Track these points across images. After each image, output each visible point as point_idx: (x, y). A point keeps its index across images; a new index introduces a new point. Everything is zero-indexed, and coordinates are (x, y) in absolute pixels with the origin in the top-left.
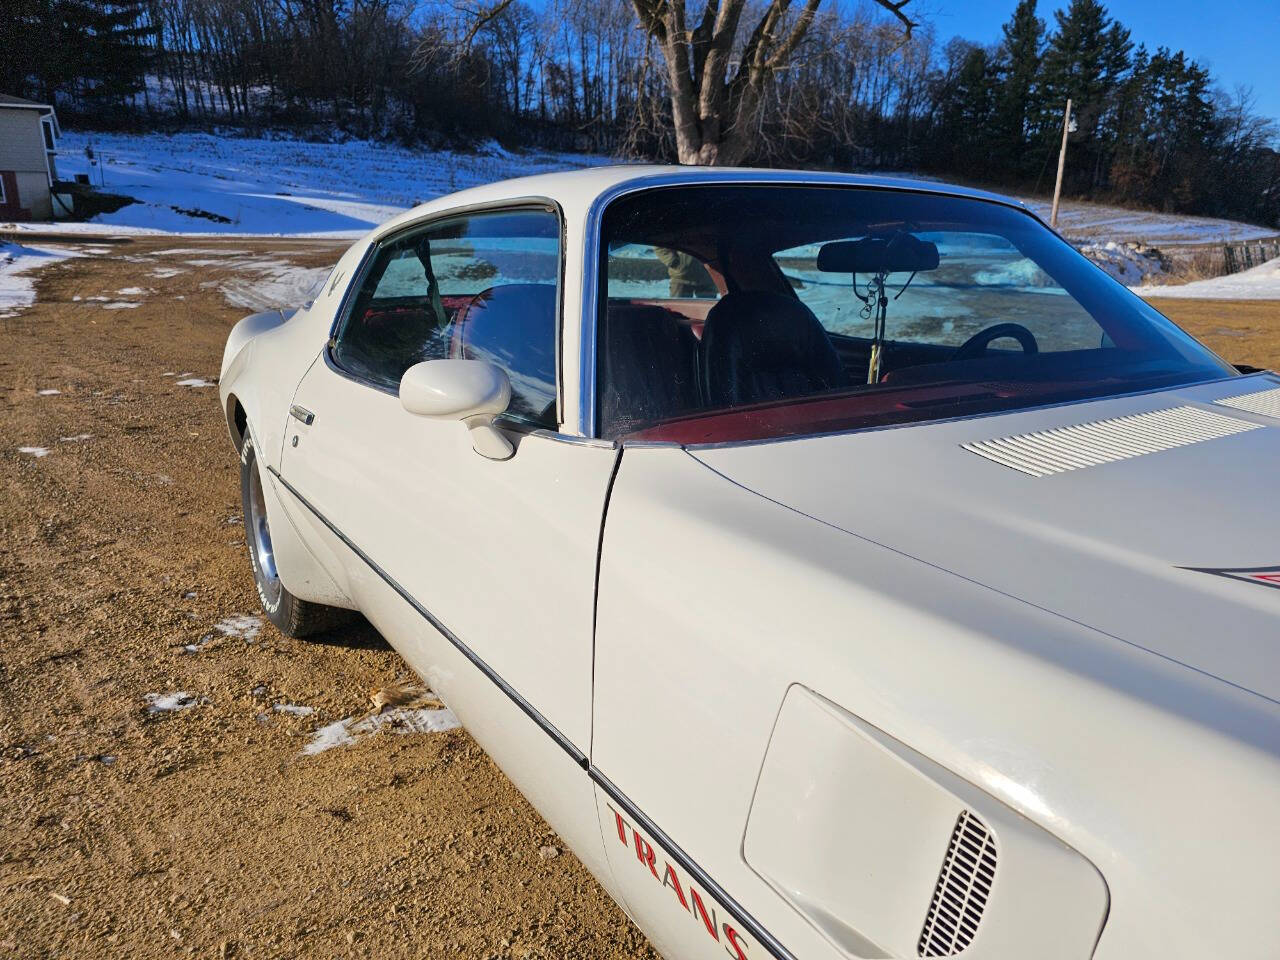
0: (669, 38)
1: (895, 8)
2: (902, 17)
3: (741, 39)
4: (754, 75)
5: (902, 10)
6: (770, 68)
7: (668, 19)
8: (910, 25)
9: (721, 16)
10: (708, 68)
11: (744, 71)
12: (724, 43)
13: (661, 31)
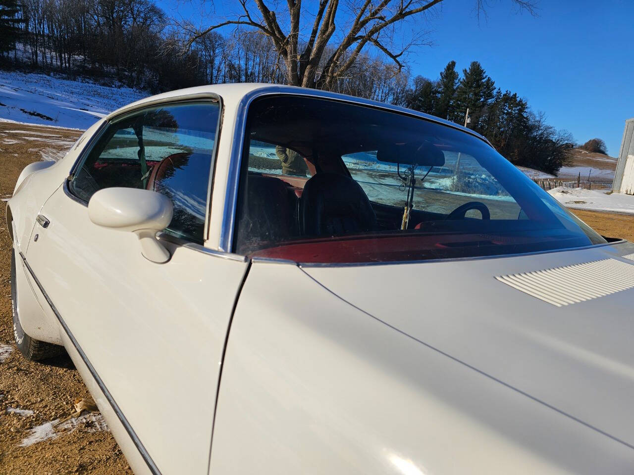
0: (289, 57)
1: (394, 57)
2: (397, 62)
3: (323, 62)
4: (328, 79)
5: (397, 59)
6: (336, 77)
7: (289, 48)
8: (401, 66)
9: (314, 49)
10: (306, 73)
11: (323, 76)
12: (315, 63)
13: (285, 53)
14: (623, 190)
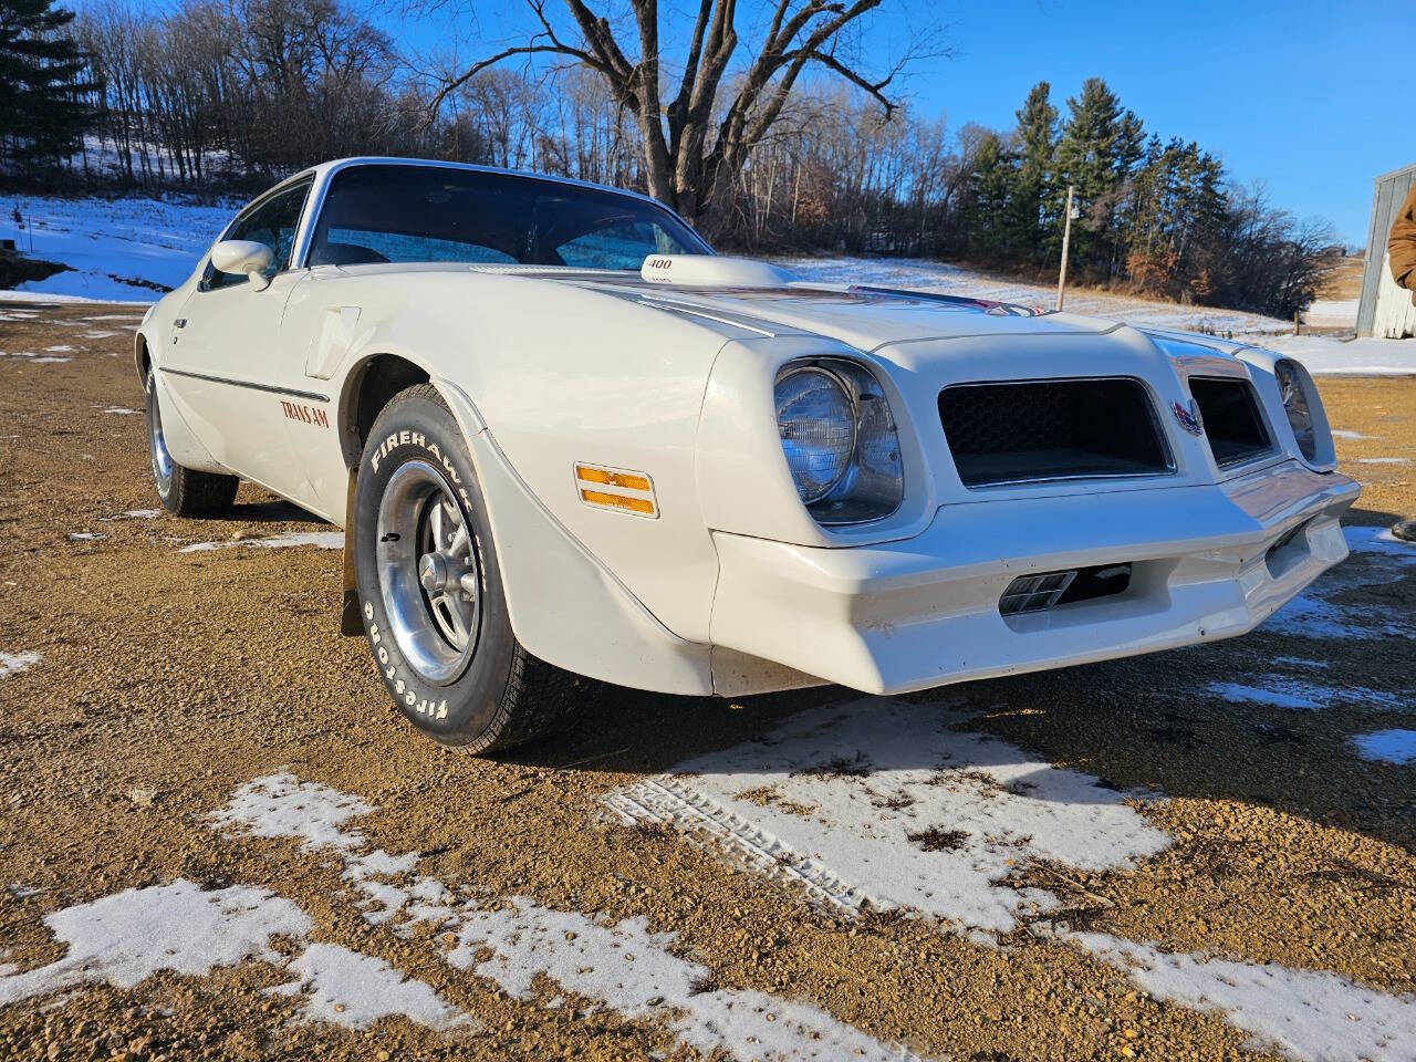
0: (643, 108)
1: (874, 90)
2: (881, 98)
3: (718, 116)
4: (728, 152)
5: (879, 92)
6: (745, 145)
7: (641, 92)
8: (889, 107)
9: (696, 91)
10: (684, 143)
11: (719, 146)
12: (701, 117)
13: (633, 102)
14: (1379, 330)
